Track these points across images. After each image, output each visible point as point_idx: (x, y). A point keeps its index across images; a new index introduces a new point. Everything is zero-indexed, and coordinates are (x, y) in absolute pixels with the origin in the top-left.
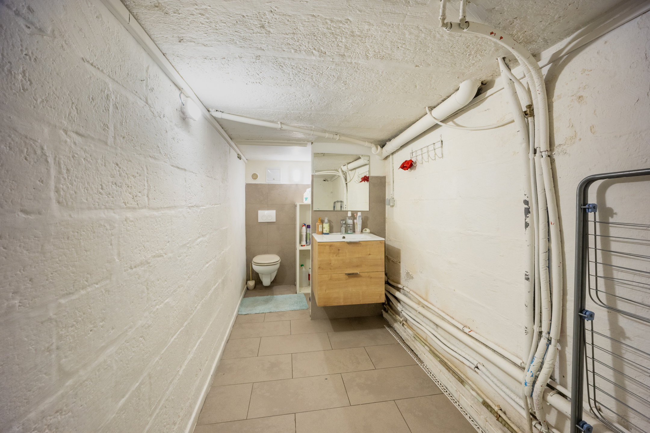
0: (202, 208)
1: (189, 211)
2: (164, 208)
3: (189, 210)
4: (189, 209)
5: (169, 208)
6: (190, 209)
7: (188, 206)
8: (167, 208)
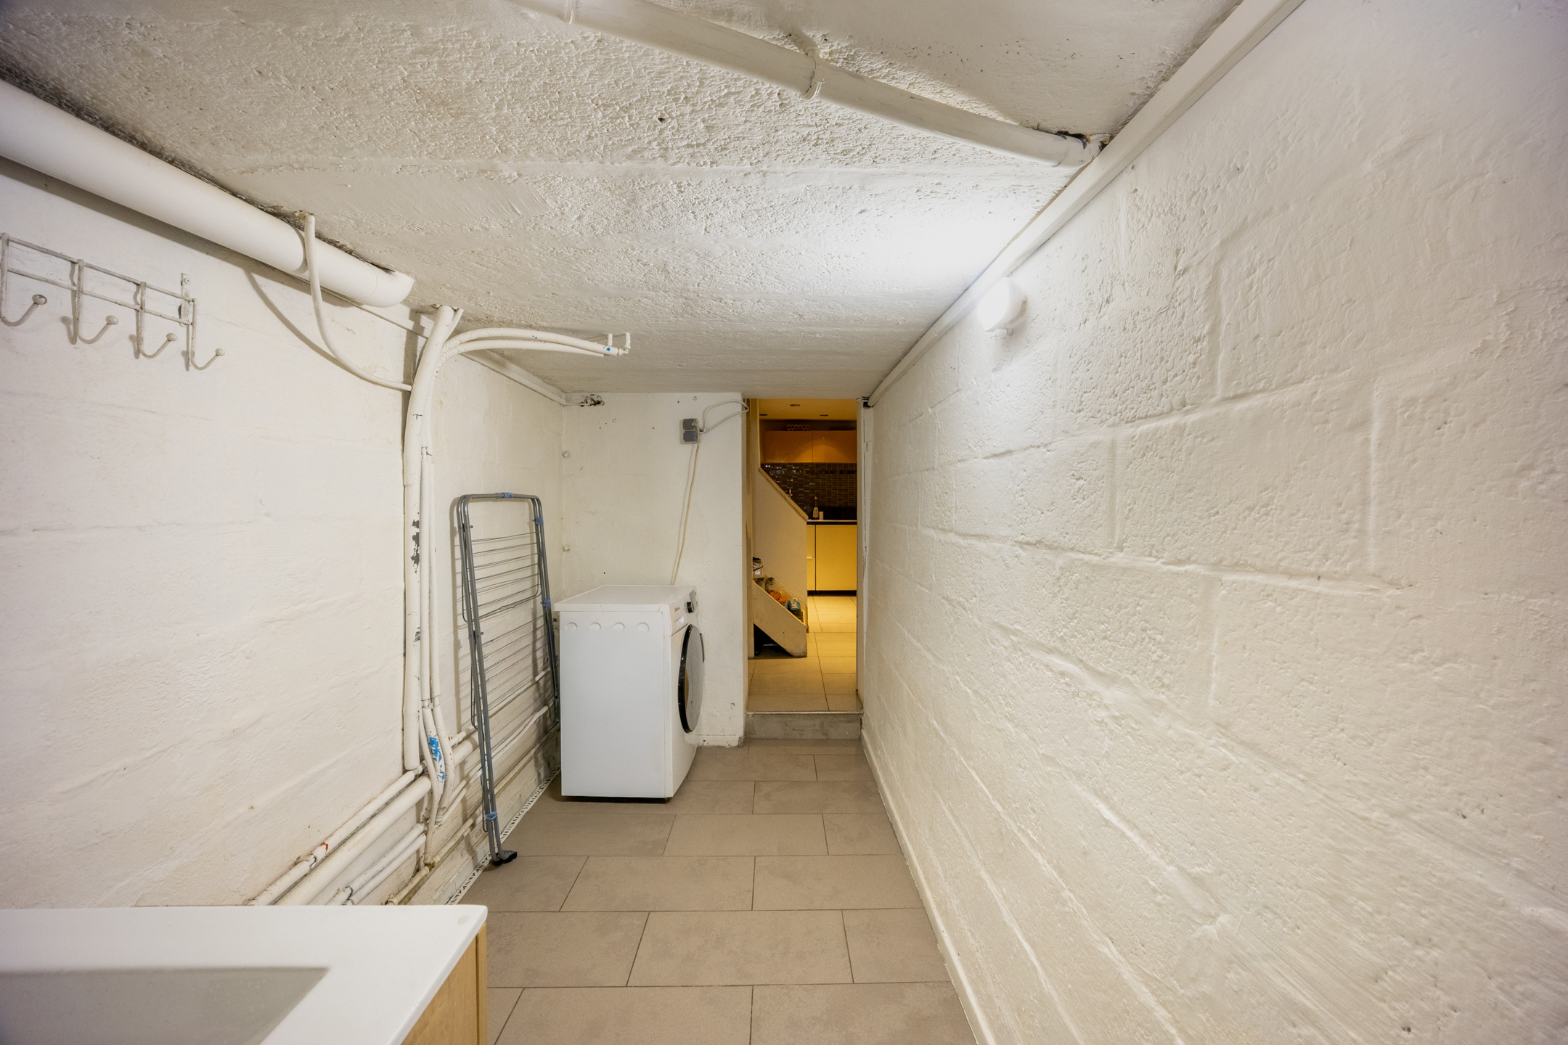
0: (1072, 555)
1: (1017, 553)
2: (971, 536)
3: (1019, 551)
4: (1019, 549)
5: (978, 536)
6: (1021, 547)
7: (1016, 539)
8: (976, 536)
